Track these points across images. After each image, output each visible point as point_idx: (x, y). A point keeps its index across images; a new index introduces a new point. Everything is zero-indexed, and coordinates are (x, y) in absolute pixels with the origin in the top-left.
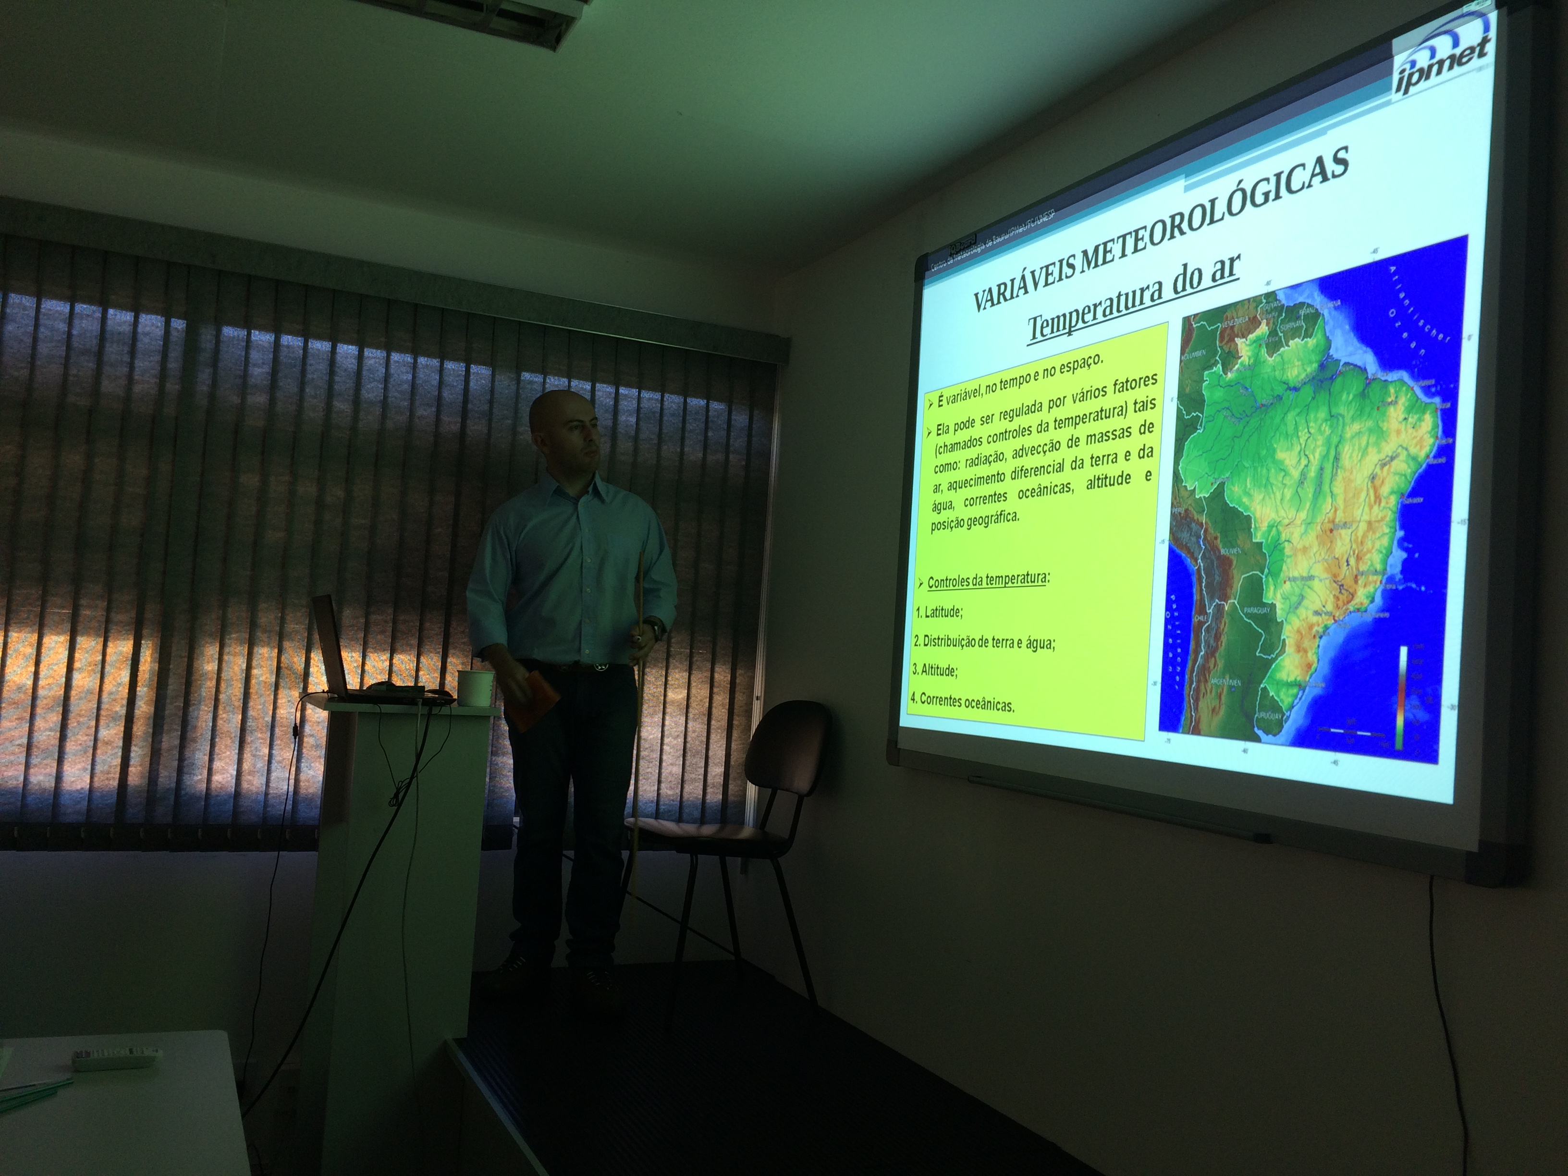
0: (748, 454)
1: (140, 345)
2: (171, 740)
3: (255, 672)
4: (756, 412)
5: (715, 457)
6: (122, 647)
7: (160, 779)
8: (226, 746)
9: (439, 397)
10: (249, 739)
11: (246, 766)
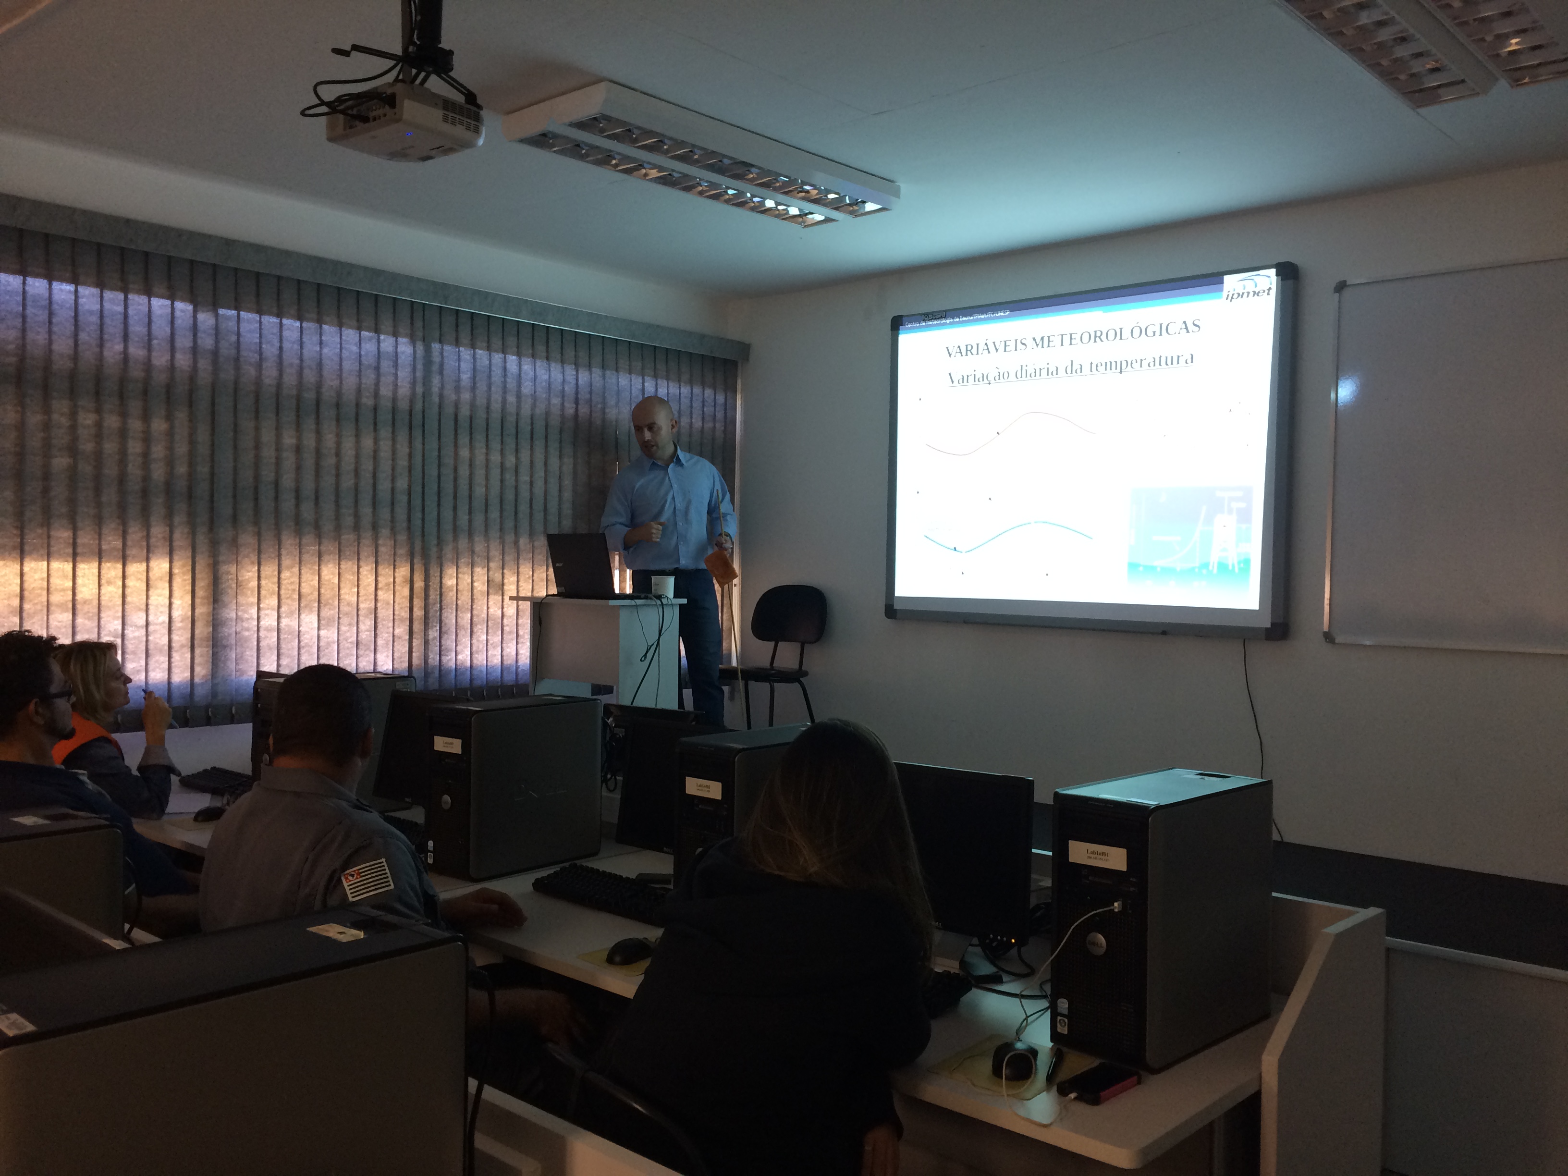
0: (725, 422)
1: (400, 361)
2: (433, 633)
3: (475, 584)
4: (728, 394)
5: (709, 425)
6: (403, 571)
7: (430, 660)
8: (463, 635)
9: (563, 391)
10: (475, 630)
11: (474, 649)
